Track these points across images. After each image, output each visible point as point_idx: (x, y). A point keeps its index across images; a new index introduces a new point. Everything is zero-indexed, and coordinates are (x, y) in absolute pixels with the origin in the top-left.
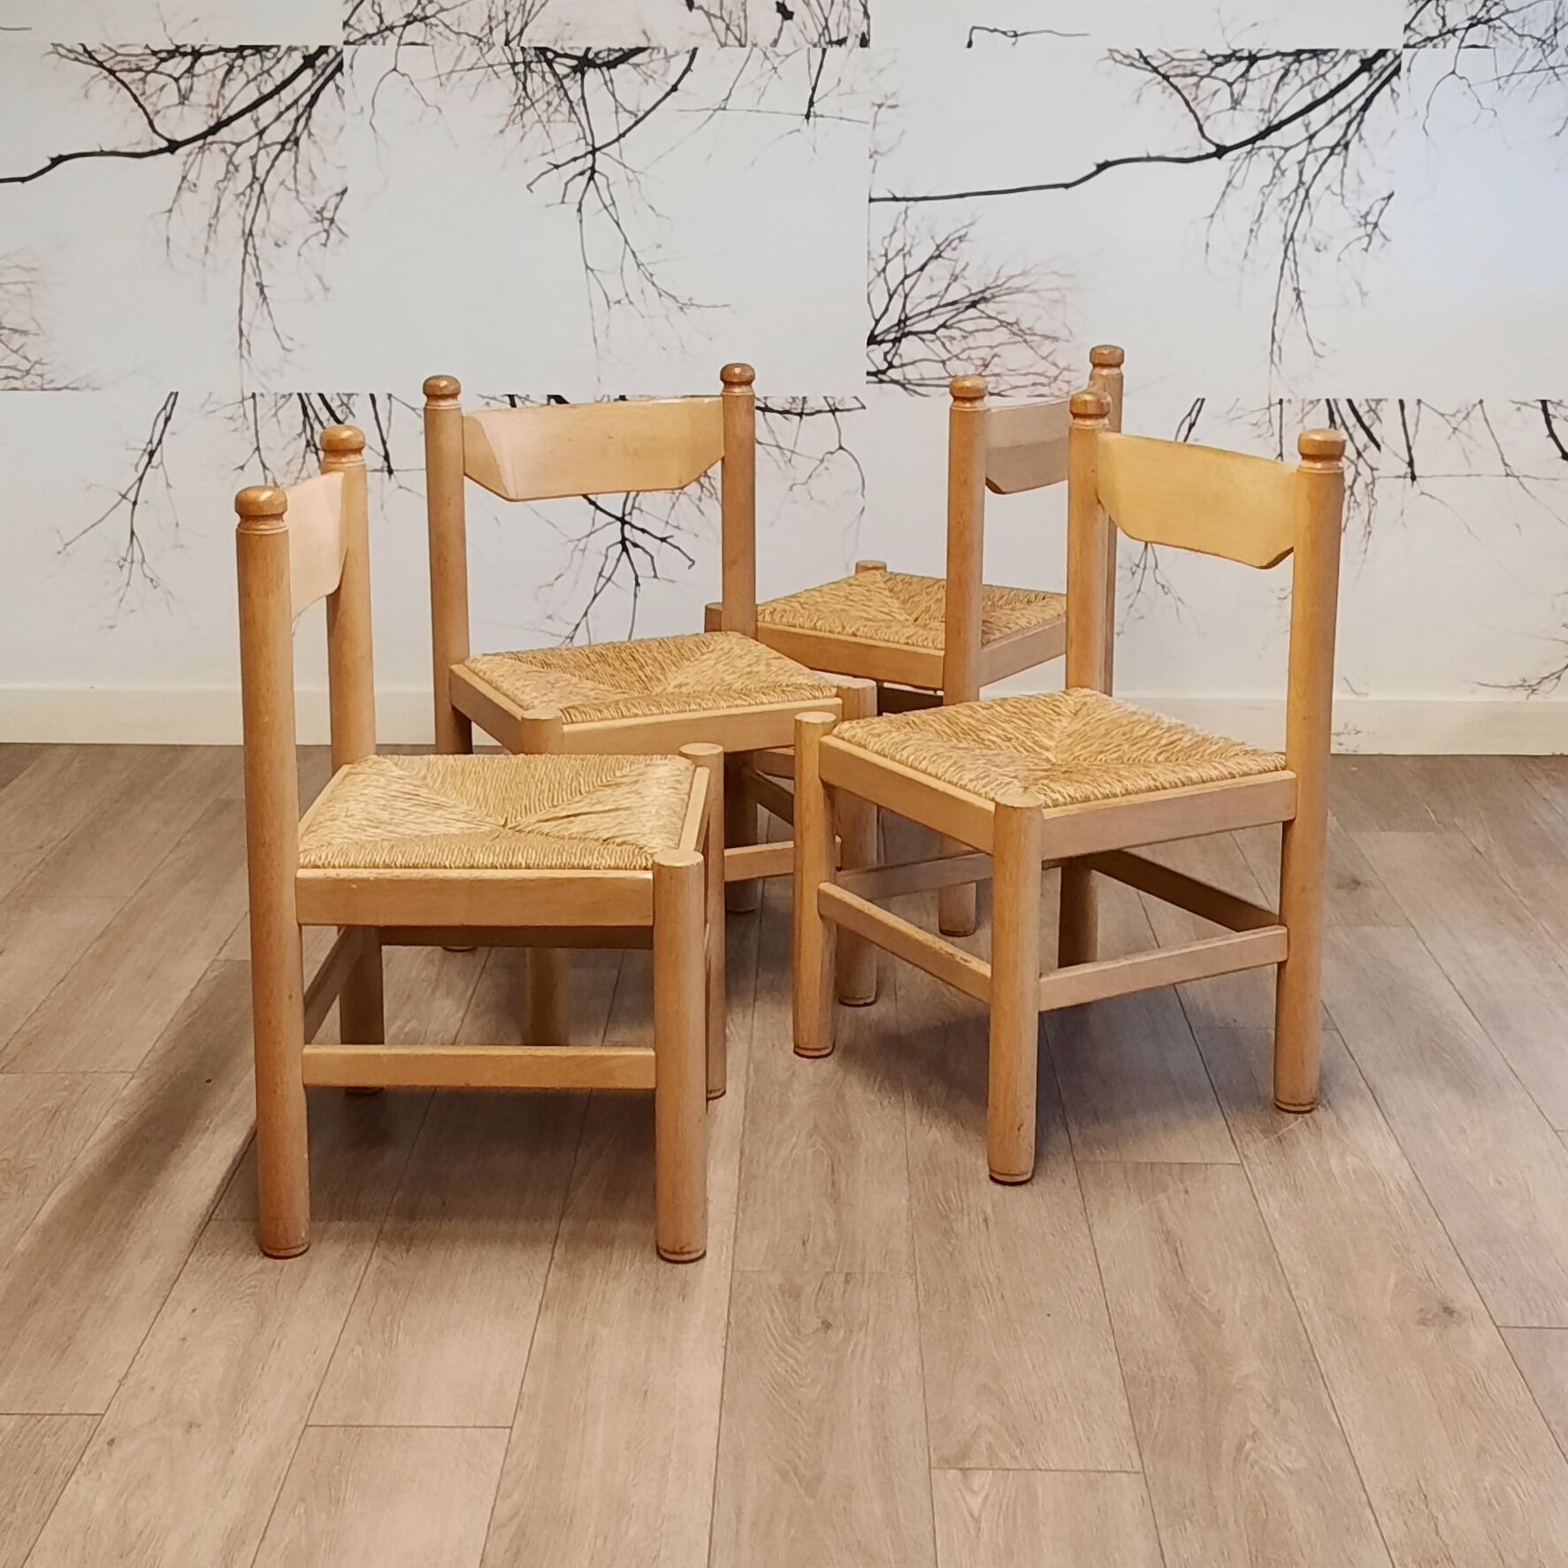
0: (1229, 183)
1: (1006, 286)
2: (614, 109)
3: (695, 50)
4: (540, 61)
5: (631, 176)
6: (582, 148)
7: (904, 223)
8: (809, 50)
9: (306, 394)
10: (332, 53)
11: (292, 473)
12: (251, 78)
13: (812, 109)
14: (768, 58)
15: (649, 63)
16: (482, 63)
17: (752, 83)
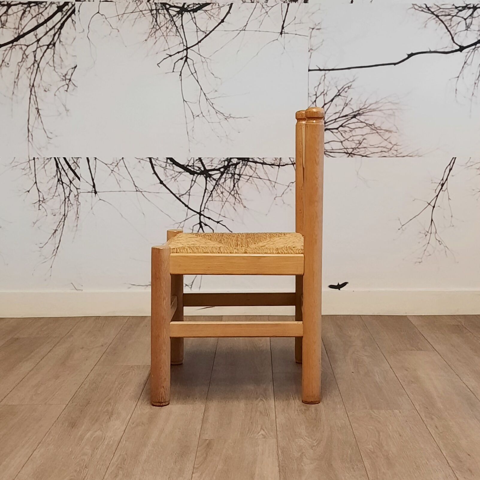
0: (465, 63)
1: (368, 108)
2: (196, 30)
3: (232, 4)
4: (163, 9)
5: (204, 60)
6: (182, 48)
7: (324, 80)
8: (282, 4)
9: (58, 158)
10: (70, 5)
11: (51, 193)
12: (34, 16)
13: (283, 30)
14: (264, 8)
15: (211, 10)
16: (137, 10)
17: (256, 19)
